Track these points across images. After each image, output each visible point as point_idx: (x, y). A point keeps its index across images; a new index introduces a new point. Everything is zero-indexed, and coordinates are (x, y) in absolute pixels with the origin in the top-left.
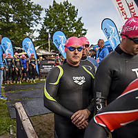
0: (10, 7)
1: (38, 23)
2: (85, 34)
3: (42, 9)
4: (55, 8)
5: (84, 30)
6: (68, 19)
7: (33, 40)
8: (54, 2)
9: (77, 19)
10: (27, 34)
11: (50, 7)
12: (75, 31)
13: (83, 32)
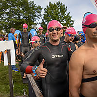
0: (21, 9)
1: (39, 18)
2: (73, 24)
3: (42, 9)
4: (51, 7)
5: (72, 21)
6: (60, 14)
7: (37, 30)
8: (50, 3)
9: (66, 13)
10: (33, 26)
11: (47, 6)
12: (65, 22)
13: (71, 22)
